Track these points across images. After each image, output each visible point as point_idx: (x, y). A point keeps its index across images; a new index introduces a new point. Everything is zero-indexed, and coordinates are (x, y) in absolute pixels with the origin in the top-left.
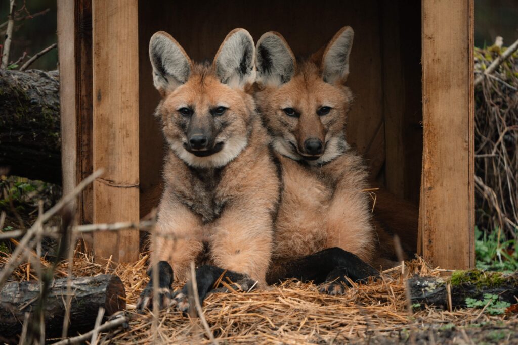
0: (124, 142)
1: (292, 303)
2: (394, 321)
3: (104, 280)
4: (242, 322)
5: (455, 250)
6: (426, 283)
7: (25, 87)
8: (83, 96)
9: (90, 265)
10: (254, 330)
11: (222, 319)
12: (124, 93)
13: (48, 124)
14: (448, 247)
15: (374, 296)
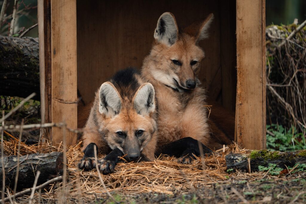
0: (68, 78)
1: (161, 169)
2: (218, 178)
3: (55, 155)
4: (132, 179)
5: (255, 139)
6: (237, 157)
7: (21, 47)
8: (49, 52)
9: (50, 147)
10: (139, 183)
11: (121, 177)
12: (68, 50)
13: (34, 68)
14: (251, 137)
15: (208, 164)
